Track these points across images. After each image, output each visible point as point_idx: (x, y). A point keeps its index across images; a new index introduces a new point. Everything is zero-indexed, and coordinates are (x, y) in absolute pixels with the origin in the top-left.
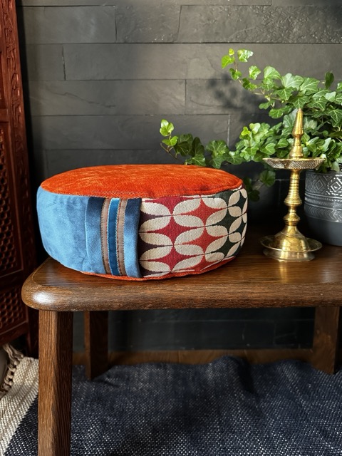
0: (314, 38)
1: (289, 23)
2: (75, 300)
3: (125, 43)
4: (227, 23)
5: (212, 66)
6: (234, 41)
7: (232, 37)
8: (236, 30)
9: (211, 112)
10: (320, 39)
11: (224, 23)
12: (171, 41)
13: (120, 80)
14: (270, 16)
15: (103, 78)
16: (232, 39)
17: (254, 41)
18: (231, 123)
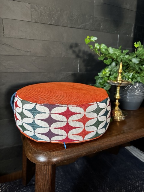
0: (108, 30)
1: (100, 24)
2: (66, 156)
3: (36, 22)
6: (81, 28)
8: (82, 24)
11: (77, 20)
12: (56, 24)
17: (88, 29)
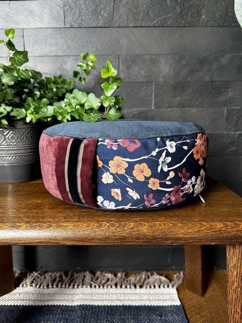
0: (219, 22)
1: (199, 11)
3: (71, 27)
4: (150, 11)
5: (139, 44)
6: (156, 25)
7: (155, 22)
8: (157, 17)
9: (139, 81)
10: (223, 23)
11: (148, 12)
12: (107, 26)
13: (68, 56)
14: (184, 6)
15: (54, 54)
16: (154, 24)
17: (172, 25)
18: (155, 89)
